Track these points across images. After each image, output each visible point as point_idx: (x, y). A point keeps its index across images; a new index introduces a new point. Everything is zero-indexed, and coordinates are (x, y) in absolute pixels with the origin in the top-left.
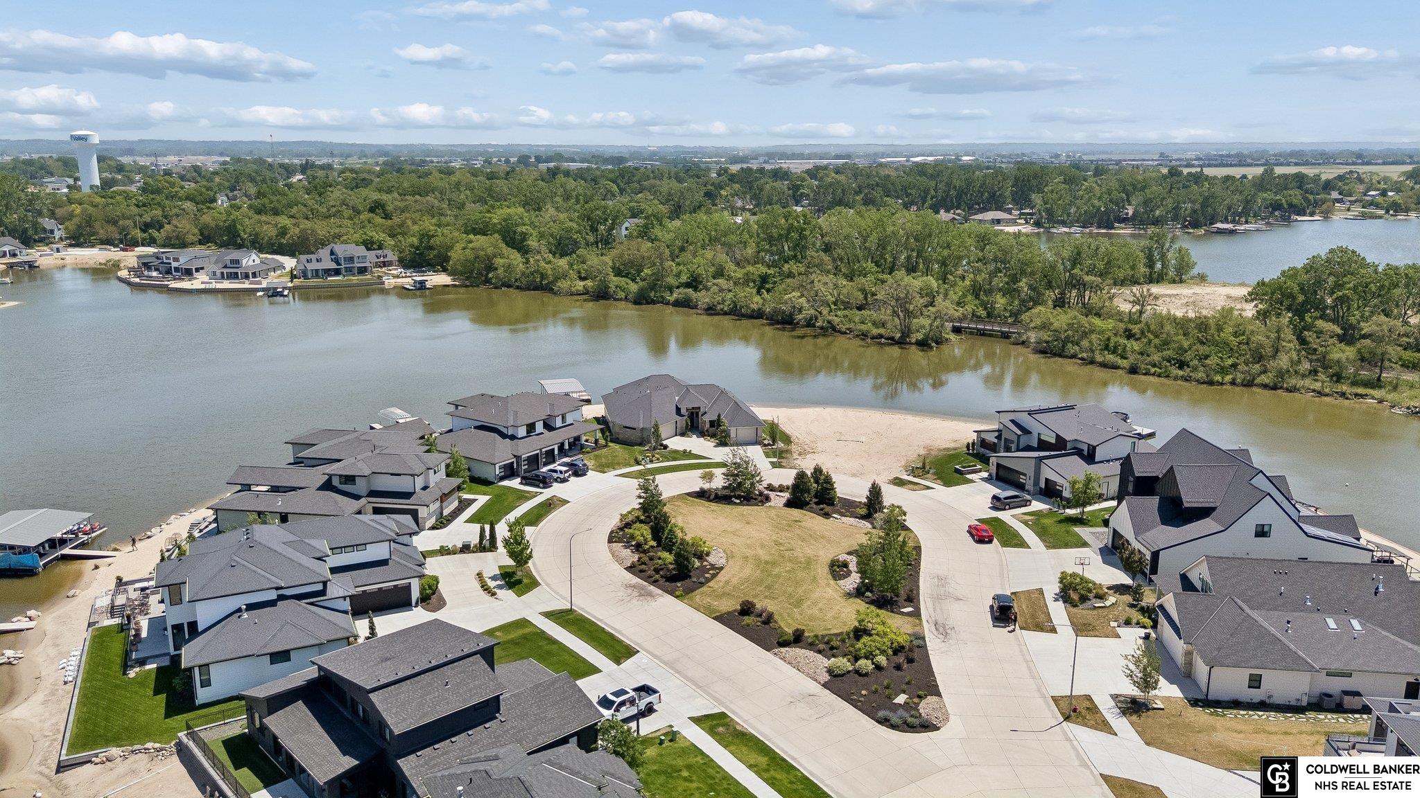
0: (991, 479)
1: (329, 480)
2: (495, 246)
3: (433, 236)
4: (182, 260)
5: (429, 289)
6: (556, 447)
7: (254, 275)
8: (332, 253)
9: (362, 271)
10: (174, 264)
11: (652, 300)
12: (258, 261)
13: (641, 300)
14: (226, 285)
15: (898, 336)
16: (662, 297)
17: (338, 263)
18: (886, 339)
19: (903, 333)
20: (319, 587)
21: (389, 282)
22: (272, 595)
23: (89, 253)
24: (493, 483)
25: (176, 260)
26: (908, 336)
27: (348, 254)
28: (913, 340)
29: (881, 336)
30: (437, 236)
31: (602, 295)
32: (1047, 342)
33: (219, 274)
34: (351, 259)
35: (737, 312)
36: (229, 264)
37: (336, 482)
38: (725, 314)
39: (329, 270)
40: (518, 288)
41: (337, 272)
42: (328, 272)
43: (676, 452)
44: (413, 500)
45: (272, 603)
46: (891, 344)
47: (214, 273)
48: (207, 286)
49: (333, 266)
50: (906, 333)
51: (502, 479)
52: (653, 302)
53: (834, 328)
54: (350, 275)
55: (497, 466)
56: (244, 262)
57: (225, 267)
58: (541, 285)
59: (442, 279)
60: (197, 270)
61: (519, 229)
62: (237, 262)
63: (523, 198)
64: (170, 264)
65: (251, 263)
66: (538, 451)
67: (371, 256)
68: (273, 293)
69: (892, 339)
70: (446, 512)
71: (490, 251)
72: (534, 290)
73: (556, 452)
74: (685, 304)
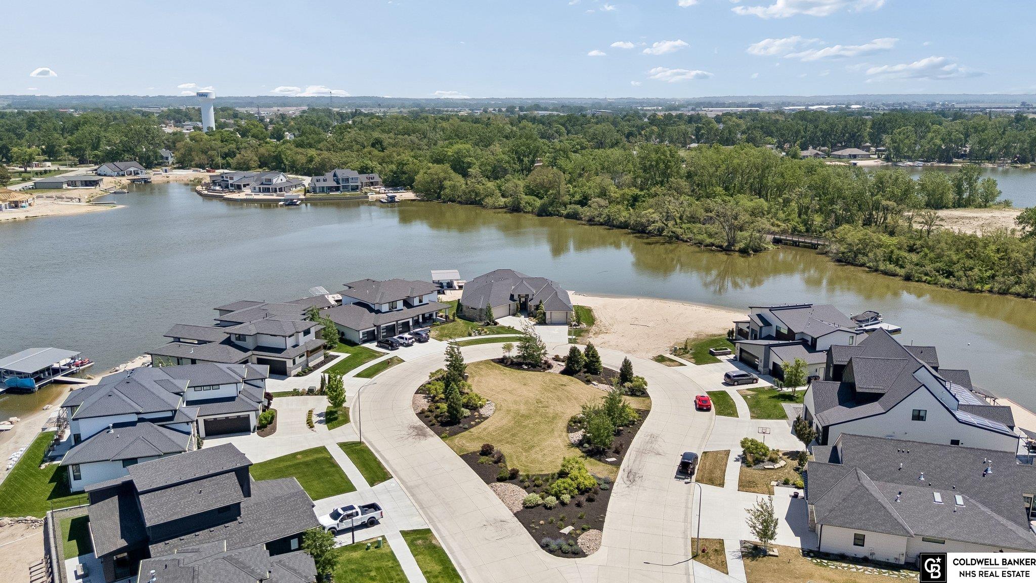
0: (736, 360)
1: (229, 338)
2: (446, 172)
3: (406, 164)
4: (236, 179)
5: (397, 202)
6: (411, 320)
7: (281, 190)
8: (335, 175)
9: (355, 189)
10: (230, 182)
11: (550, 213)
12: (284, 180)
13: (543, 212)
14: (261, 196)
15: (726, 244)
16: (558, 211)
17: (338, 183)
18: (716, 247)
19: (729, 243)
20: (169, 414)
21: (372, 197)
22: (134, 418)
23: (186, 173)
24: (358, 344)
25: (231, 178)
26: (733, 245)
27: (345, 176)
28: (737, 248)
29: (713, 245)
30: (408, 164)
31: (515, 209)
32: (843, 253)
33: (257, 189)
34: (347, 180)
35: (609, 224)
36: (264, 183)
37: (233, 339)
38: (601, 224)
39: (332, 187)
40: (460, 202)
41: (337, 189)
42: (330, 189)
43: (503, 327)
44: (283, 354)
45: (133, 424)
46: (721, 251)
47: (255, 188)
48: (248, 197)
49: (335, 184)
50: (732, 242)
51: (365, 342)
52: (551, 215)
53: (678, 238)
54: (345, 191)
55: (361, 333)
56: (274, 181)
57: (262, 184)
58: (474, 201)
59: (410, 195)
60: (245, 186)
61: (466, 160)
62: (270, 180)
63: (478, 137)
64: (228, 181)
65: (279, 181)
66: (395, 323)
67: (363, 178)
68: (290, 203)
69: (721, 247)
70: (311, 364)
71: (442, 175)
72: (470, 204)
73: (411, 324)
74: (574, 216)
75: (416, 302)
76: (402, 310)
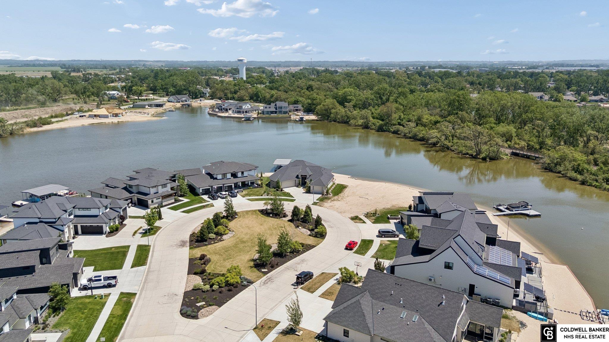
0: (400, 223)
1: (126, 187)
2: (333, 104)
3: (315, 100)
4: (226, 105)
5: (304, 121)
6: (233, 185)
7: (246, 112)
8: (276, 105)
9: (285, 113)
10: (223, 107)
11: (384, 130)
12: (250, 107)
13: (380, 129)
14: (236, 115)
15: (474, 154)
16: (389, 129)
17: (276, 109)
18: (469, 155)
19: (477, 153)
21: (293, 117)
22: (38, 220)
24: (199, 195)
25: (224, 105)
26: (479, 155)
27: (280, 105)
28: (481, 157)
29: (467, 154)
30: (317, 99)
31: (366, 127)
33: (235, 111)
34: (281, 108)
35: (414, 138)
36: (239, 108)
38: (410, 138)
39: (273, 111)
40: (339, 122)
41: (276, 112)
42: (272, 112)
43: (285, 193)
44: (147, 197)
45: (36, 223)
46: (471, 158)
47: (233, 111)
48: (230, 115)
49: (274, 110)
50: (479, 152)
51: (203, 194)
52: (384, 131)
53: (448, 148)
54: (280, 114)
55: (201, 189)
56: (244, 107)
57: (238, 109)
58: (346, 122)
59: (313, 117)
60: (230, 109)
61: (348, 97)
62: (241, 107)
64: (222, 106)
65: (247, 107)
67: (291, 107)
68: (248, 119)
69: (472, 155)
70: (164, 204)
71: (331, 106)
72: (344, 123)
74: (396, 132)
75: (240, 175)
76: (230, 179)
